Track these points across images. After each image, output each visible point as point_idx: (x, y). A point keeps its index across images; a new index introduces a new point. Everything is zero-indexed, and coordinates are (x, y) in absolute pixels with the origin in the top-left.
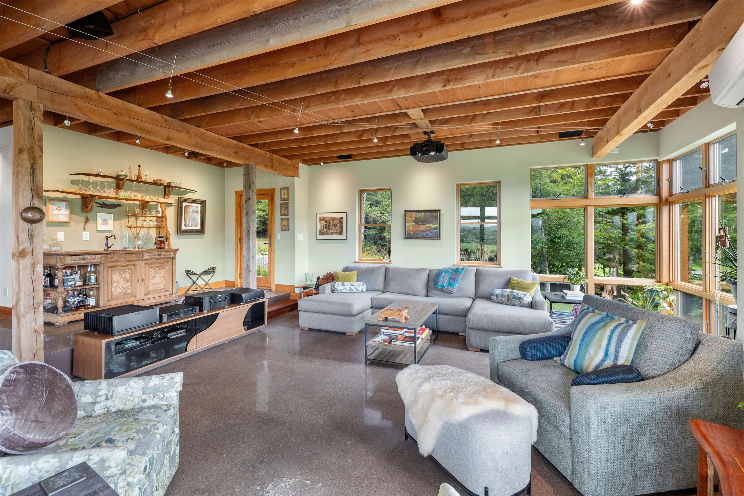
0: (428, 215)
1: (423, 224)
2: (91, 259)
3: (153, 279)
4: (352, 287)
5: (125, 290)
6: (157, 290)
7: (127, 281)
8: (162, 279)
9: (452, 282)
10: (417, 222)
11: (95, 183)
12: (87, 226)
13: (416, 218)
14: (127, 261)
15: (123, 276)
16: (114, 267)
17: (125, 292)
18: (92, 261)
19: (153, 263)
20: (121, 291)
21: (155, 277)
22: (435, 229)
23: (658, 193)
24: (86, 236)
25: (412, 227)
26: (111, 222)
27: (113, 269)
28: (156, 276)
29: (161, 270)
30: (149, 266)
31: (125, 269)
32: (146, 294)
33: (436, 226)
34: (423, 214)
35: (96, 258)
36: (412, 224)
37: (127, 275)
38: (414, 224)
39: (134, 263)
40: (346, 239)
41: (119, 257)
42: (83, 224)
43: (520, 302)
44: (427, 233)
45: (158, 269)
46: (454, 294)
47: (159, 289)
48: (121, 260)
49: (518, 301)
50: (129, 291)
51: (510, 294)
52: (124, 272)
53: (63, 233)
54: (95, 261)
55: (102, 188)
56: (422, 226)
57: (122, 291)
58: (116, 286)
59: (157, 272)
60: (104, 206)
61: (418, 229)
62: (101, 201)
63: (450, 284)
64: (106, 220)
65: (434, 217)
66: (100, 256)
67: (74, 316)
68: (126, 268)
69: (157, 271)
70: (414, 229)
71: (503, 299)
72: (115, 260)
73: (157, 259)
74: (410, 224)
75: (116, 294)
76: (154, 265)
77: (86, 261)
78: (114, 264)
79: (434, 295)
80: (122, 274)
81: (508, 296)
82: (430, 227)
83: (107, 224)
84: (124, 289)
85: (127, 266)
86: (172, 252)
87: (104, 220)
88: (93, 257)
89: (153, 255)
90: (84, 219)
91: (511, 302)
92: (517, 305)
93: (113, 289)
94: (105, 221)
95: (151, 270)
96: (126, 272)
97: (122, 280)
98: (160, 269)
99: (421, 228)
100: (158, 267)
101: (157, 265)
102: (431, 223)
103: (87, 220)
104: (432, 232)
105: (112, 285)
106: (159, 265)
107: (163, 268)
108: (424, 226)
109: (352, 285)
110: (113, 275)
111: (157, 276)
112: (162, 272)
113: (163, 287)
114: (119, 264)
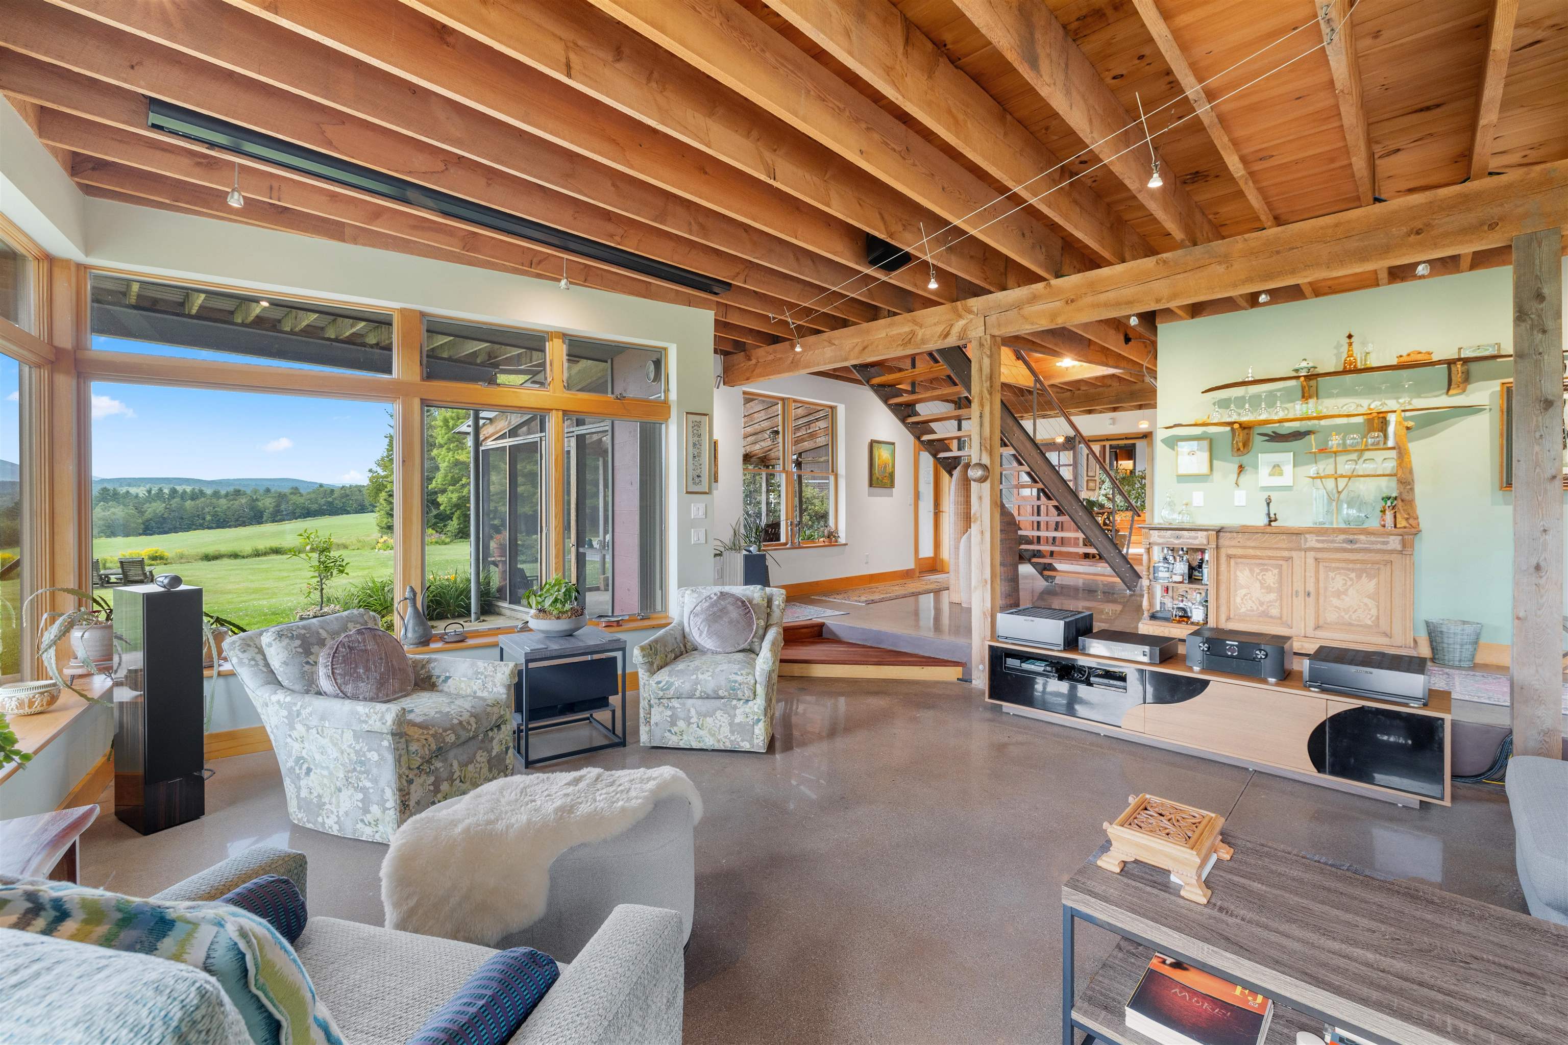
2: (1190, 538)
3: (1338, 597)
5: (1265, 607)
6: (1350, 624)
7: (1269, 590)
8: (1366, 600)
11: (1258, 397)
12: (1244, 478)
14: (1265, 548)
15: (1260, 577)
16: (1241, 557)
17: (1263, 612)
18: (1191, 541)
19: (1339, 560)
20: (1255, 608)
21: (1345, 593)
24: (1240, 497)
26: (1288, 469)
27: (1240, 560)
28: (1347, 590)
29: (1364, 579)
30: (1327, 564)
31: (1266, 565)
32: (1317, 627)
35: (1197, 538)
37: (1271, 578)
39: (1286, 554)
41: (1249, 539)
42: (1236, 476)
45: (1353, 575)
47: (1357, 625)
48: (1253, 544)
50: (1275, 612)
52: (1262, 570)
53: (1202, 493)
54: (1196, 542)
55: (1271, 404)
57: (1258, 608)
58: (1245, 595)
59: (1349, 583)
60: (1276, 437)
62: (1268, 429)
64: (1278, 466)
66: (1205, 533)
67: (1162, 628)
68: (1267, 562)
69: (1351, 579)
72: (1238, 544)
73: (1345, 550)
75: (1243, 610)
76: (1343, 565)
77: (1181, 540)
78: (1239, 552)
80: (1258, 574)
83: (1281, 474)
84: (1262, 604)
85: (1270, 558)
86: (1392, 538)
87: (1274, 467)
88: (1193, 534)
89: (1333, 542)
90: (1235, 467)
93: (1238, 600)
94: (1276, 469)
95: (1331, 574)
96: (1267, 570)
97: (1258, 585)
98: (1359, 577)
100: (1353, 570)
101: (1351, 566)
103: (1241, 468)
105: (1236, 591)
106: (1358, 566)
107: (1370, 577)
110: (1238, 573)
111: (1351, 591)
112: (1370, 585)
113: (1369, 623)
114: (1251, 552)
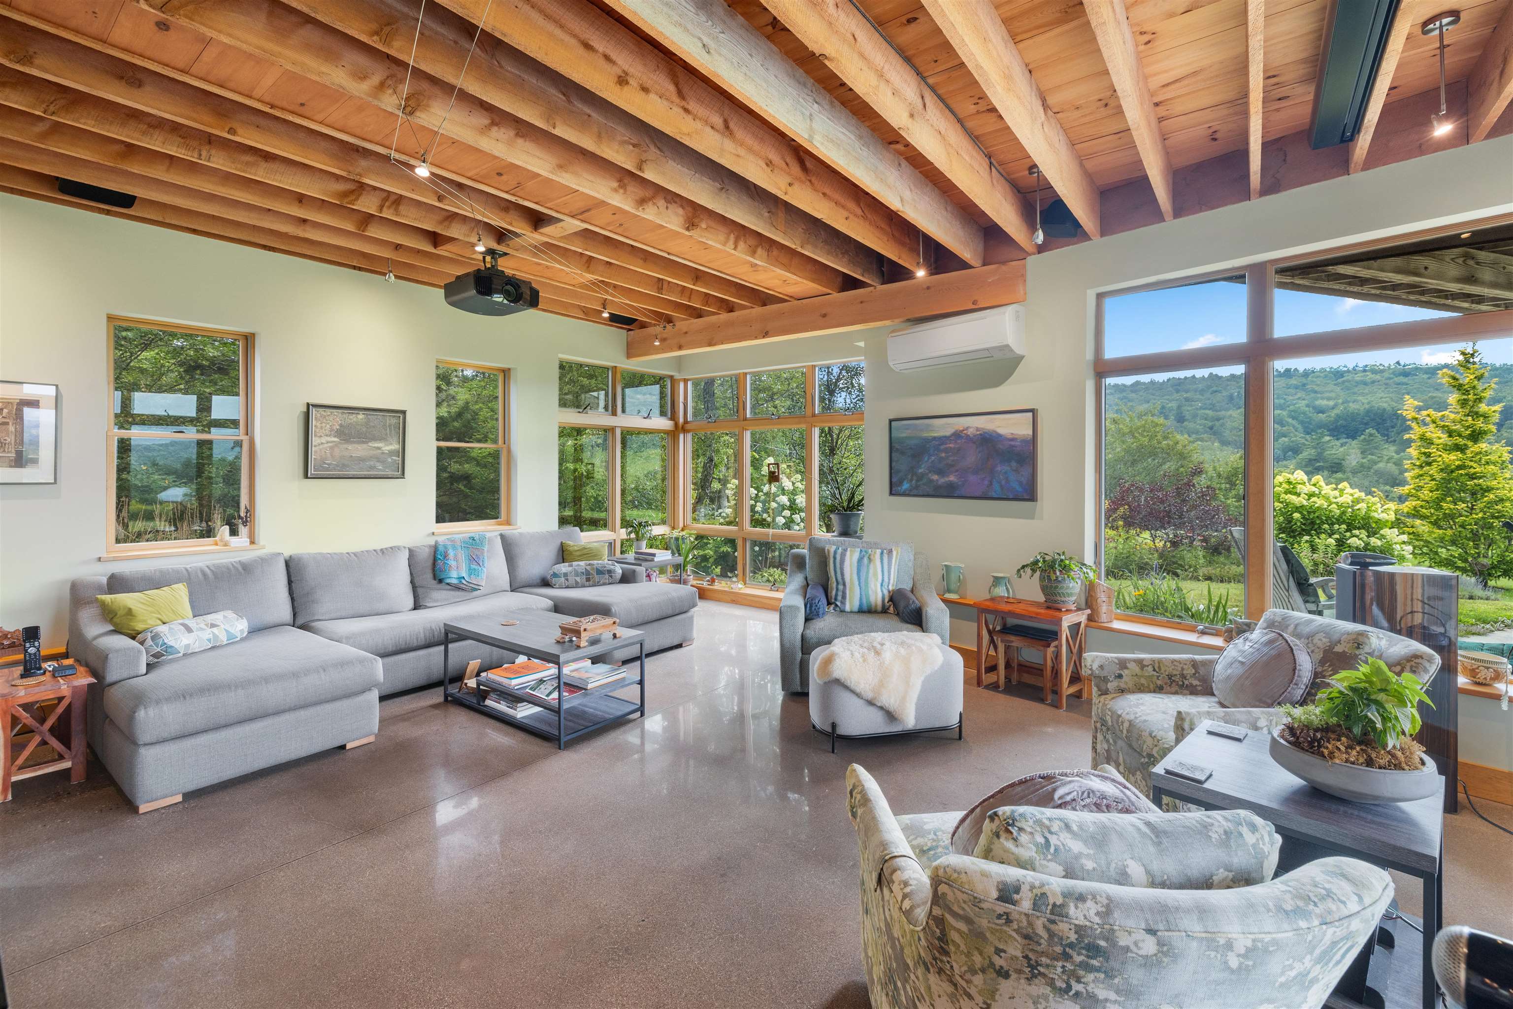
0: (375, 419)
1: (363, 442)
4: (215, 630)
9: (476, 567)
10: (345, 434)
13: (341, 425)
22: (391, 453)
23: (673, 418)
25: (332, 448)
33: (395, 446)
34: (361, 416)
36: (329, 439)
38: (336, 439)
40: (55, 482)
43: (611, 576)
44: (372, 463)
46: (483, 591)
49: (607, 576)
51: (588, 568)
56: (359, 447)
61: (346, 454)
63: (471, 572)
65: (390, 426)
70: (337, 452)
71: (578, 579)
74: (324, 440)
79: (437, 601)
81: (587, 573)
82: (379, 448)
91: (594, 581)
92: (604, 584)
99: (357, 450)
102: (381, 439)
104: (383, 462)
108: (365, 446)
109: (213, 626)
